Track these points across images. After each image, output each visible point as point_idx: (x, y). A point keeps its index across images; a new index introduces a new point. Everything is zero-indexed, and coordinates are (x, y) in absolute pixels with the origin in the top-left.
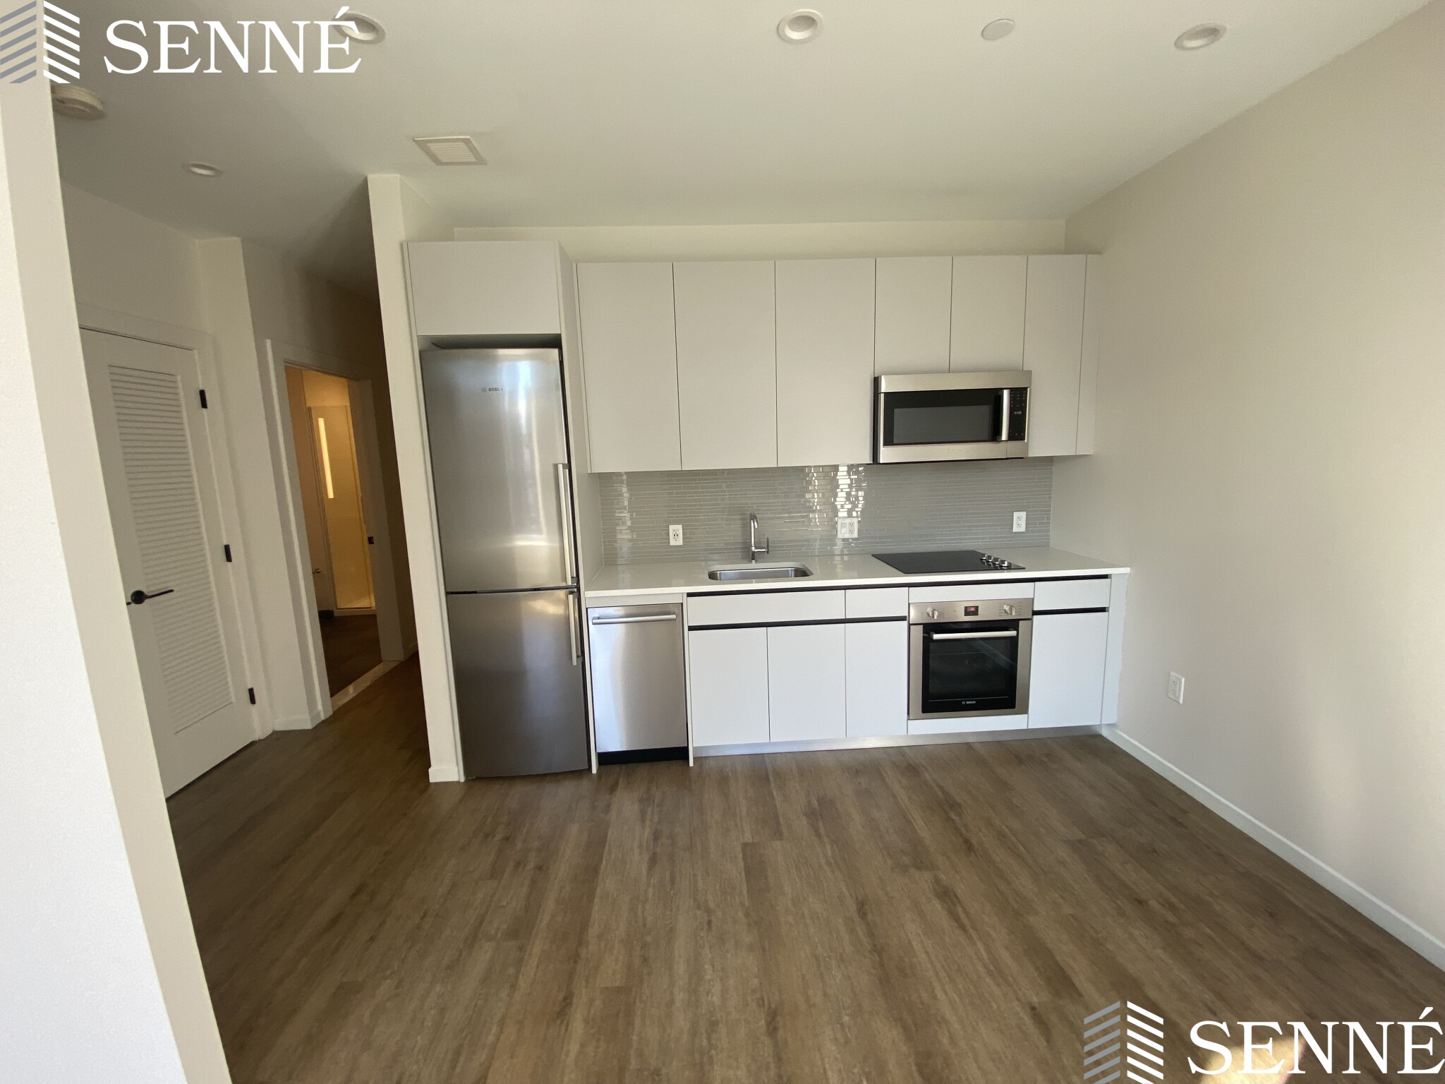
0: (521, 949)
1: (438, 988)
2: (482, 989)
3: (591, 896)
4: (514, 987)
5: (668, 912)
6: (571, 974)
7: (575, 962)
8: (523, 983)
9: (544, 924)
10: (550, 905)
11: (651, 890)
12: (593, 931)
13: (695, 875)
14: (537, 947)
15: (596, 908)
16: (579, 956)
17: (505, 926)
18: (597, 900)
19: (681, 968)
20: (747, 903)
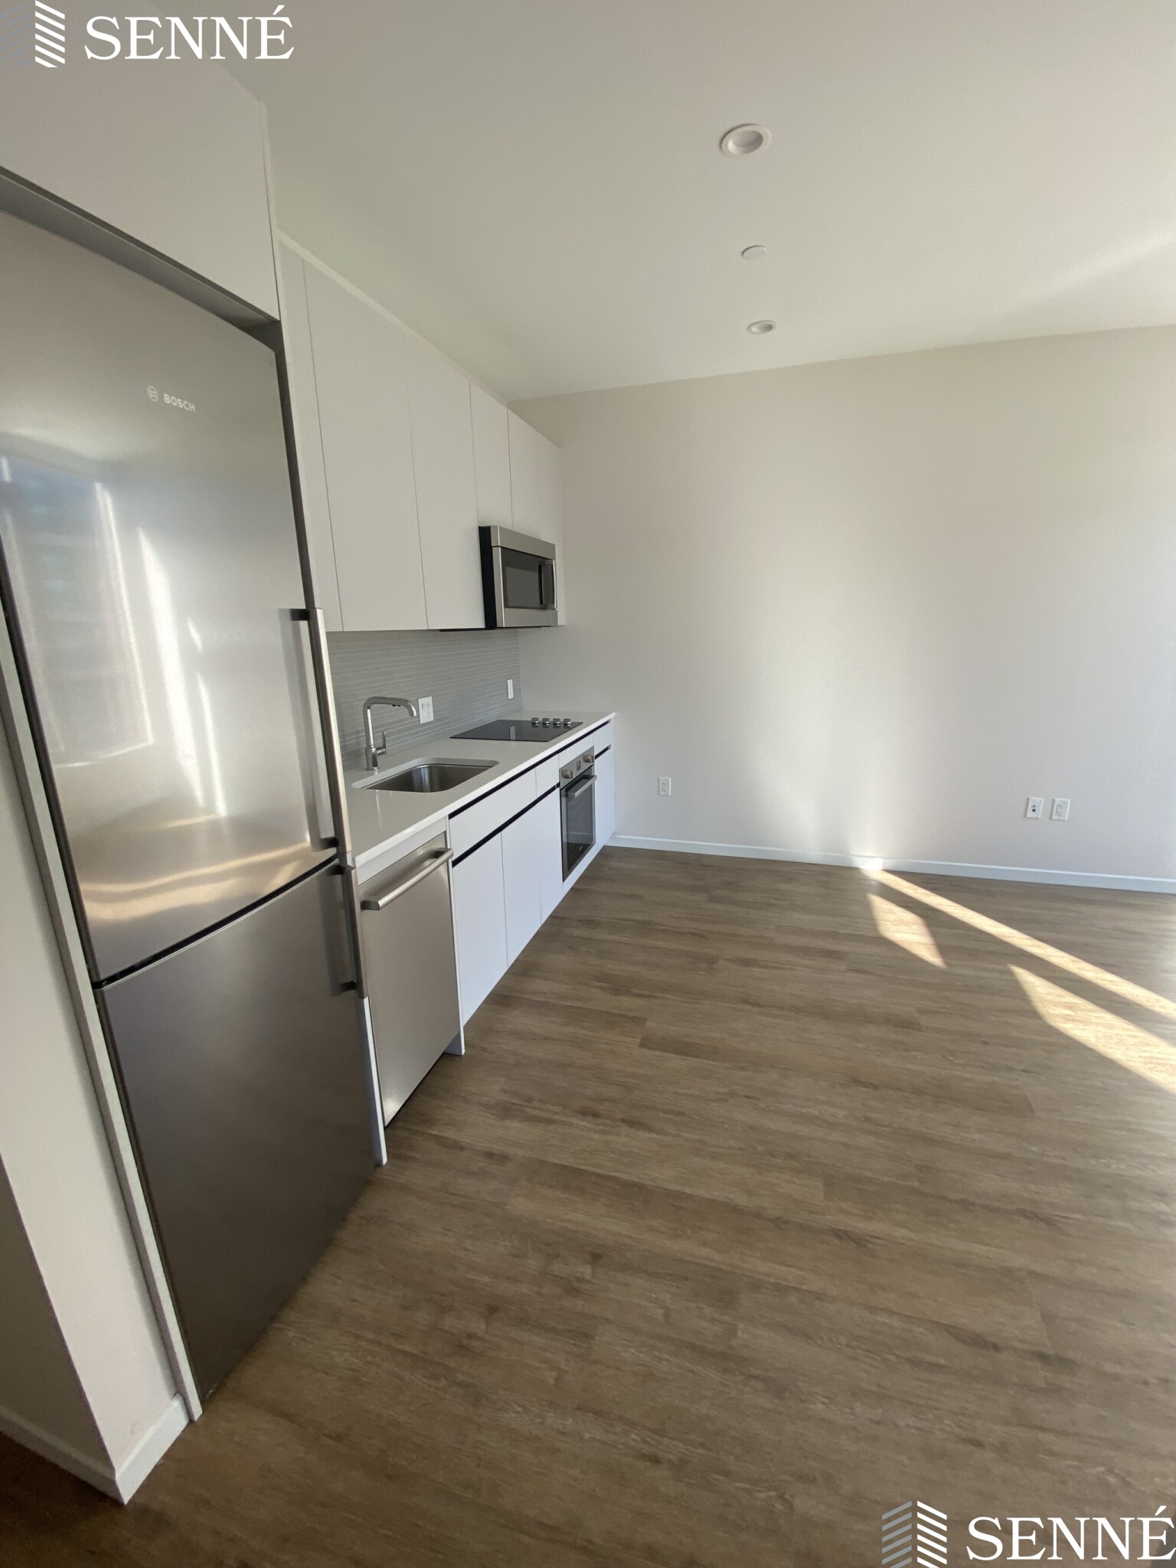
0: (756, 1286)
1: (818, 1407)
2: (822, 1339)
3: (680, 1196)
4: (819, 1296)
5: (726, 1126)
6: (804, 1228)
7: (787, 1223)
8: (814, 1284)
9: (716, 1256)
10: (681, 1247)
11: (685, 1135)
12: (740, 1199)
13: (675, 1093)
14: (758, 1266)
15: (703, 1193)
16: (779, 1218)
17: (708, 1310)
18: (688, 1190)
19: (804, 1130)
20: (727, 1065)
